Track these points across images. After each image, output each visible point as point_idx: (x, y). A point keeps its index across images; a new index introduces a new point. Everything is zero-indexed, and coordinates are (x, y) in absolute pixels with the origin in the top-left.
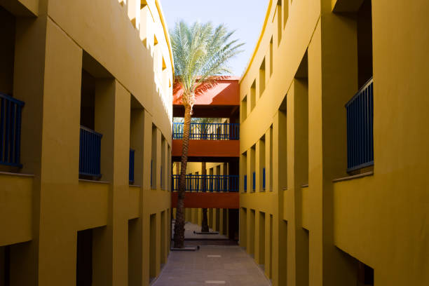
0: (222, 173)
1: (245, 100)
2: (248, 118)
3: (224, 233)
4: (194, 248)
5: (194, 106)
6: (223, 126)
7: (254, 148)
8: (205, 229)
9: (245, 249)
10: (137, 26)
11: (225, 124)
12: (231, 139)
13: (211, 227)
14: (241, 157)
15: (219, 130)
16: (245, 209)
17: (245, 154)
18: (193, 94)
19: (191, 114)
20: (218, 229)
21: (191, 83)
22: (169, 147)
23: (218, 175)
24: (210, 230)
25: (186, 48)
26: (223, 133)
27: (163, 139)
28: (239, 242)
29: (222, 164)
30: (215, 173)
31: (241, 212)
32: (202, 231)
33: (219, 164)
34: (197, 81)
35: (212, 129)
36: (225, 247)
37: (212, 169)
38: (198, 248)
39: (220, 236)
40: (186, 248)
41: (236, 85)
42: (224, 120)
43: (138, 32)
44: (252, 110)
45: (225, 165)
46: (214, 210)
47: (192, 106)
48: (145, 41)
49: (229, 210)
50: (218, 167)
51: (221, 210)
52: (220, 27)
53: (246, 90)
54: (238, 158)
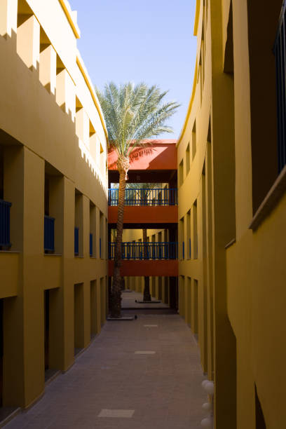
0: (163, 241)
1: (182, 164)
2: (185, 182)
3: (166, 302)
4: (131, 318)
5: (129, 171)
6: (163, 191)
7: (189, 213)
8: (147, 298)
9: (183, 317)
10: (52, 91)
11: (165, 189)
12: (170, 205)
13: (154, 296)
14: (179, 222)
15: (160, 195)
16: (183, 277)
17: (182, 220)
18: (128, 159)
19: (126, 179)
20: (160, 298)
21: (125, 148)
22: (101, 214)
23: (160, 242)
24: (153, 299)
25: (118, 111)
26: (163, 199)
27: (92, 206)
28: (179, 311)
29: (162, 231)
30: (157, 240)
31: (180, 279)
32: (144, 300)
33: (160, 230)
34: (132, 145)
35: (152, 195)
36: (164, 316)
37: (154, 236)
38: (136, 317)
39: (163, 305)
40: (123, 318)
41: (172, 148)
42: (164, 185)
43: (54, 97)
44: (187, 175)
45: (166, 231)
46: (157, 278)
47: (127, 171)
48: (63, 106)
49: (170, 277)
50: (160, 233)
51: (163, 278)
52: (153, 88)
53: (182, 154)
54: (177, 224)
